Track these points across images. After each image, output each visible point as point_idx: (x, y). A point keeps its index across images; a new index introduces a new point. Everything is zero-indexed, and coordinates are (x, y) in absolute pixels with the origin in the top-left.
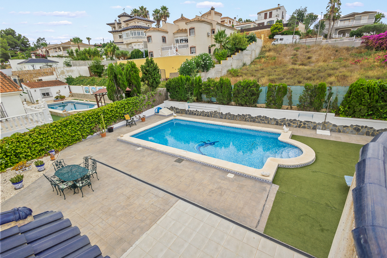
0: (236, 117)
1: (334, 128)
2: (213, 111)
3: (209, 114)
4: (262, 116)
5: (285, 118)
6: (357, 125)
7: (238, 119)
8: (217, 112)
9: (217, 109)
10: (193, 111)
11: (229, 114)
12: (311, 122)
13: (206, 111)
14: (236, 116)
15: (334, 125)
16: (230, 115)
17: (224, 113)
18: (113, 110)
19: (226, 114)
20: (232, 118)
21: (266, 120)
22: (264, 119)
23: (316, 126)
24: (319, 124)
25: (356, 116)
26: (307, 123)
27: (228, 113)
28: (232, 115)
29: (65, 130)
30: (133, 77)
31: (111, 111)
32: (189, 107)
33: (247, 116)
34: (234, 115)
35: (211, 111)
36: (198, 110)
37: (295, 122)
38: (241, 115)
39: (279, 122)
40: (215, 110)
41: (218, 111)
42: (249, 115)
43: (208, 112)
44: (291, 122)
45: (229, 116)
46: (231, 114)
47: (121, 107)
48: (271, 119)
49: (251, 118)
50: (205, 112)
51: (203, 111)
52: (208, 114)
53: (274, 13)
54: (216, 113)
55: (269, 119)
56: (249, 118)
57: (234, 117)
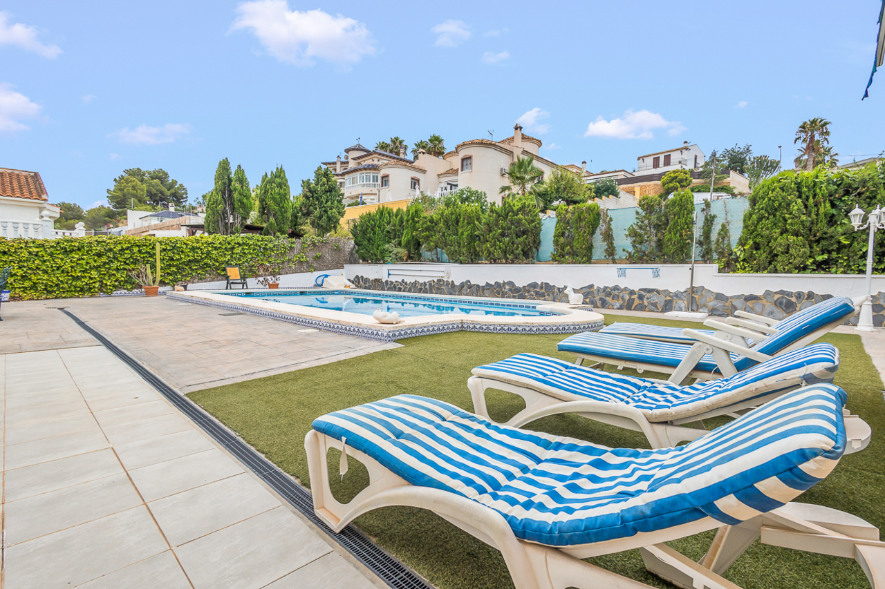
0: (483, 290)
1: (719, 304)
2: (436, 281)
3: (427, 287)
4: (539, 283)
5: (592, 286)
6: (782, 292)
8: (444, 281)
9: (443, 275)
10: (396, 282)
11: (468, 283)
12: (658, 292)
13: (421, 282)
14: (483, 287)
15: (719, 297)
16: (470, 286)
17: (457, 283)
18: (199, 248)
19: (462, 285)
20: (475, 293)
21: (548, 295)
22: (543, 291)
23: (671, 301)
24: (676, 295)
25: (779, 267)
26: (648, 295)
27: (465, 281)
28: (474, 285)
29: (62, 259)
30: (271, 194)
31: (193, 249)
32: (389, 274)
33: (507, 287)
34: (478, 286)
35: (432, 279)
36: (405, 280)
37: (616, 292)
38: (493, 284)
41: (445, 279)
42: (511, 283)
43: (425, 283)
44: (609, 294)
45: (468, 291)
46: (472, 283)
47: (224, 247)
48: (559, 289)
49: (515, 290)
51: (416, 281)
52: (424, 288)
53: (675, 157)
54: (442, 283)
55: (556, 290)
56: (510, 290)
57: (477, 290)
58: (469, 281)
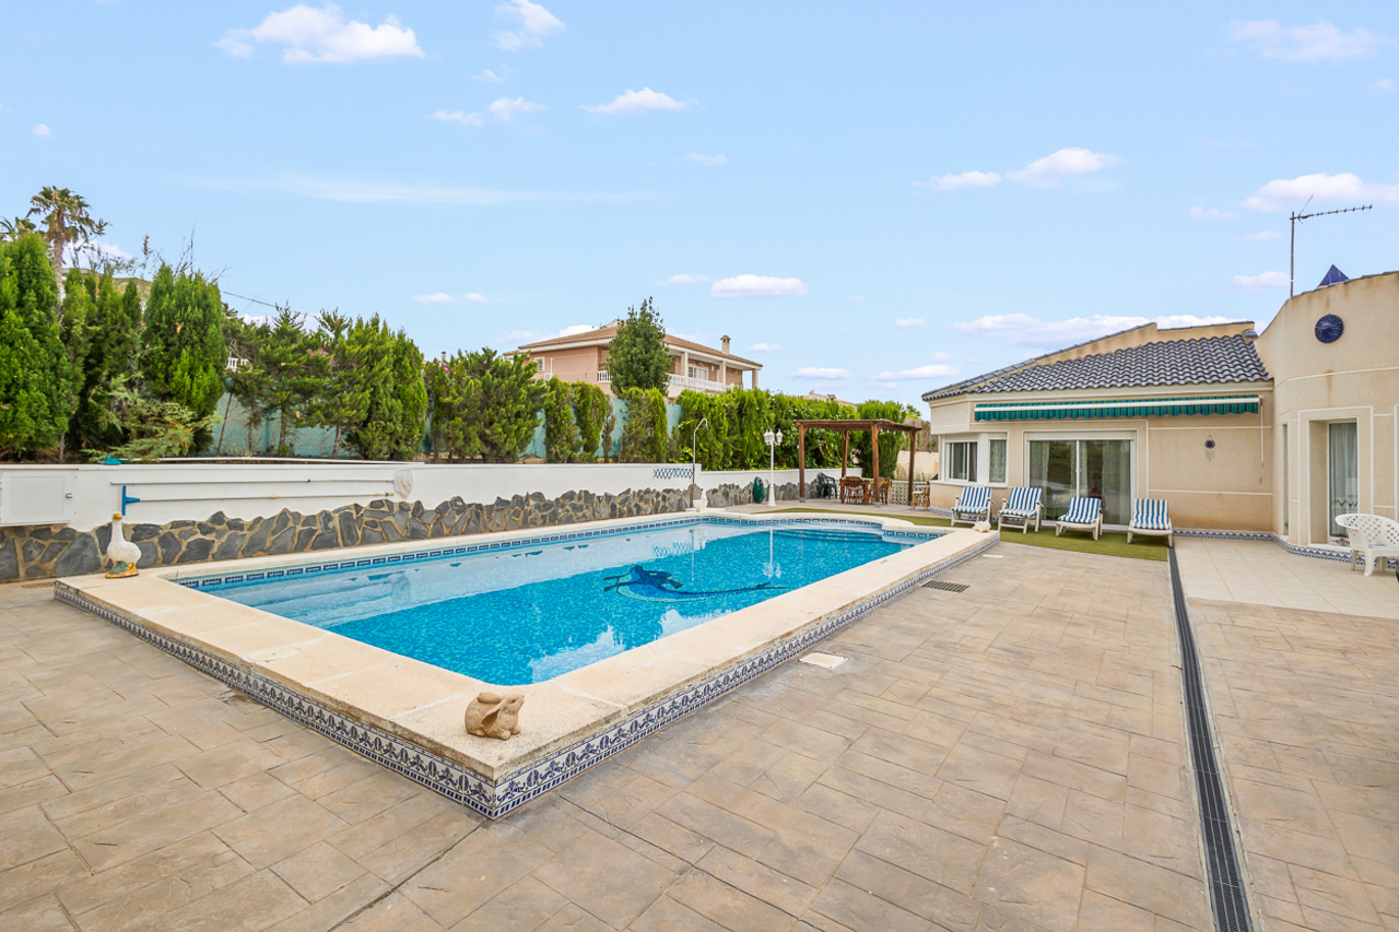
0: (489, 514)
2: (365, 503)
3: (335, 523)
4: (577, 492)
6: (724, 485)
7: (498, 521)
8: (390, 505)
9: (389, 488)
10: (175, 525)
11: (456, 505)
12: (673, 492)
13: (305, 513)
14: (490, 508)
16: (465, 507)
17: (430, 505)
19: (442, 509)
20: (472, 524)
21: (587, 507)
22: (582, 502)
23: (680, 500)
26: (667, 495)
27: (449, 499)
28: (470, 505)
32: (126, 501)
33: (532, 502)
34: (479, 506)
35: (350, 502)
36: (230, 515)
37: (646, 496)
38: (510, 499)
39: (618, 506)
40: (379, 491)
41: (396, 499)
42: (539, 496)
43: (327, 516)
44: (642, 498)
45: (457, 517)
46: (467, 502)
48: (599, 497)
49: (544, 505)
50: (297, 516)
51: (284, 513)
52: (326, 527)
54: (385, 509)
55: (596, 500)
56: (537, 507)
57: (478, 515)
58: (459, 499)
